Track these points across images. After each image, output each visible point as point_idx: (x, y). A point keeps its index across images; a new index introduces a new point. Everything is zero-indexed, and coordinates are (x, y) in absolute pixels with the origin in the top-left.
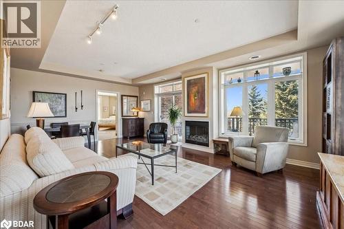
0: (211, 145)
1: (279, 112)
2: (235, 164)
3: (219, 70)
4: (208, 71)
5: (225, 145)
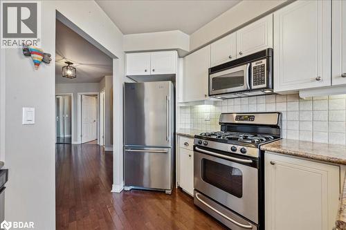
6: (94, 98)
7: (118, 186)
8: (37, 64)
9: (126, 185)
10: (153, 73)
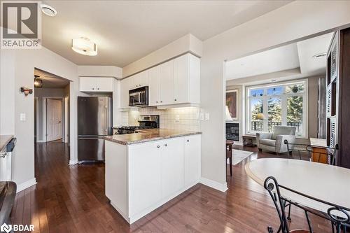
0: (241, 140)
1: (291, 117)
2: (260, 150)
3: (246, 87)
4: (239, 88)
5: (252, 139)
6: (60, 102)
7: (74, 161)
8: (26, 95)
9: (79, 160)
10: (98, 91)
